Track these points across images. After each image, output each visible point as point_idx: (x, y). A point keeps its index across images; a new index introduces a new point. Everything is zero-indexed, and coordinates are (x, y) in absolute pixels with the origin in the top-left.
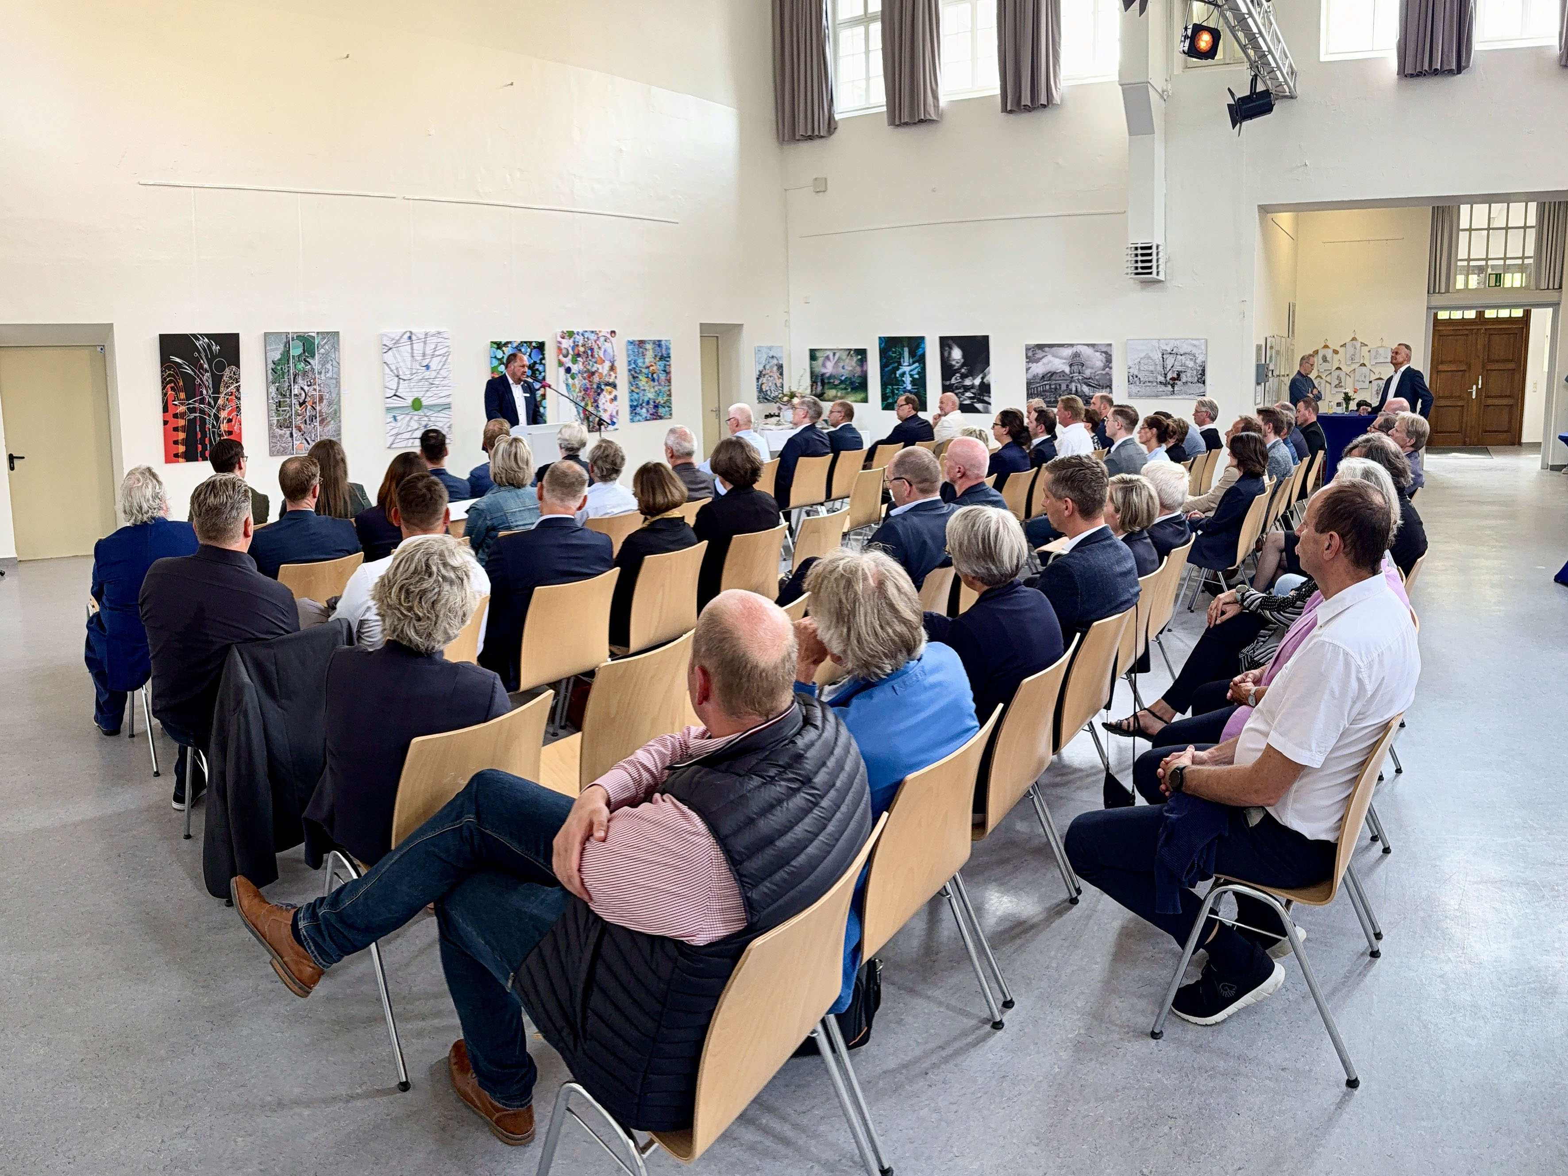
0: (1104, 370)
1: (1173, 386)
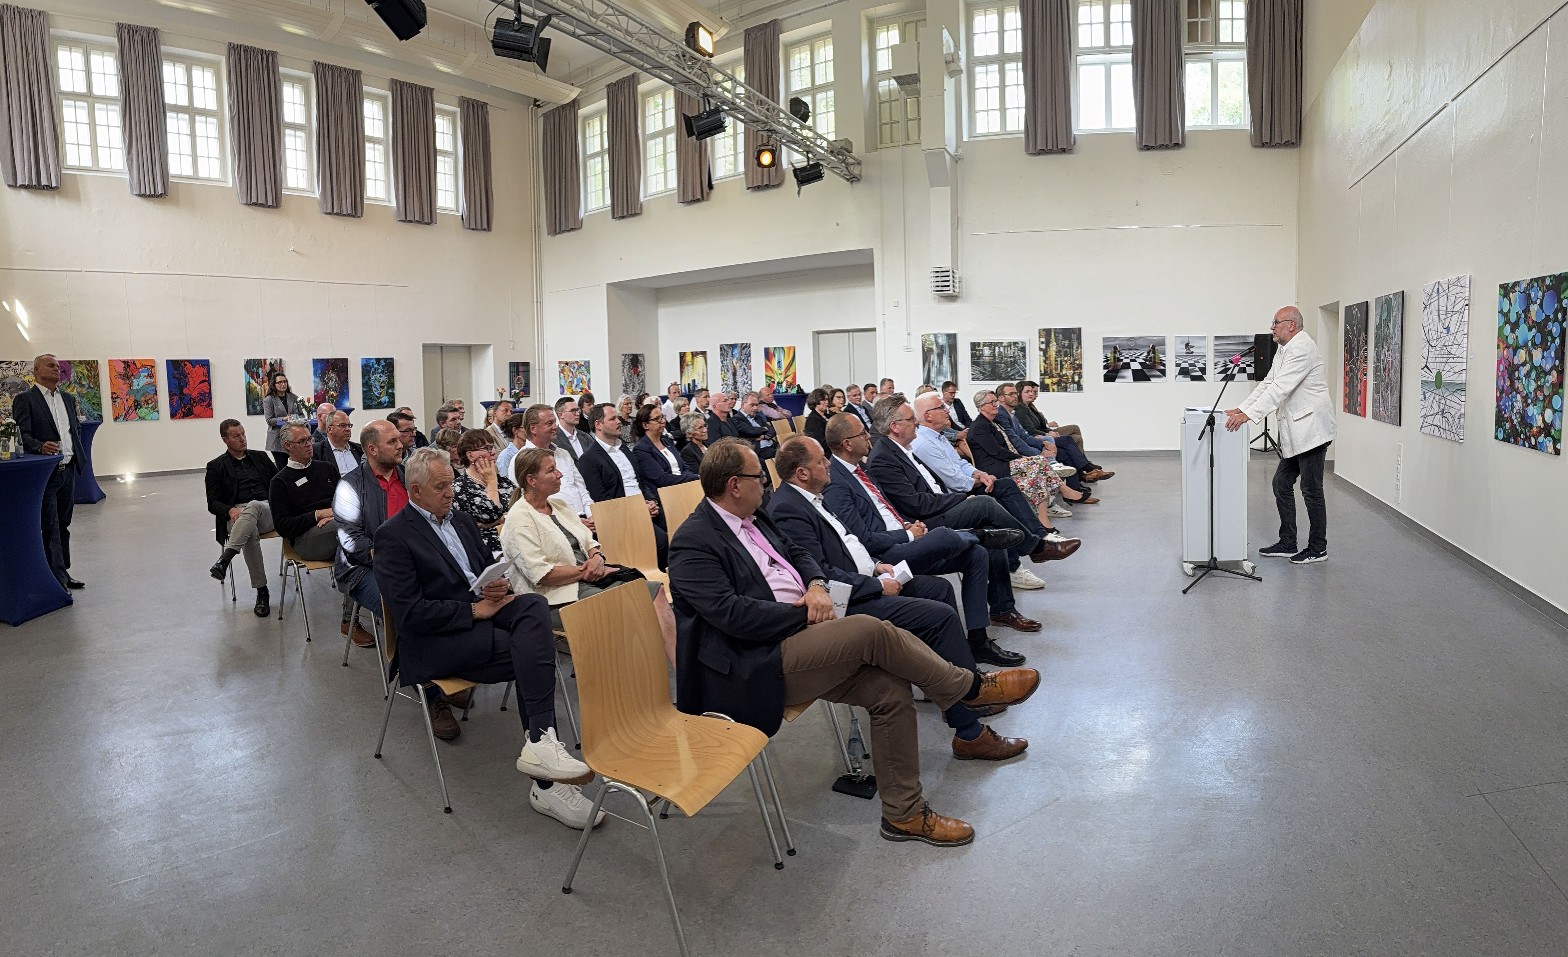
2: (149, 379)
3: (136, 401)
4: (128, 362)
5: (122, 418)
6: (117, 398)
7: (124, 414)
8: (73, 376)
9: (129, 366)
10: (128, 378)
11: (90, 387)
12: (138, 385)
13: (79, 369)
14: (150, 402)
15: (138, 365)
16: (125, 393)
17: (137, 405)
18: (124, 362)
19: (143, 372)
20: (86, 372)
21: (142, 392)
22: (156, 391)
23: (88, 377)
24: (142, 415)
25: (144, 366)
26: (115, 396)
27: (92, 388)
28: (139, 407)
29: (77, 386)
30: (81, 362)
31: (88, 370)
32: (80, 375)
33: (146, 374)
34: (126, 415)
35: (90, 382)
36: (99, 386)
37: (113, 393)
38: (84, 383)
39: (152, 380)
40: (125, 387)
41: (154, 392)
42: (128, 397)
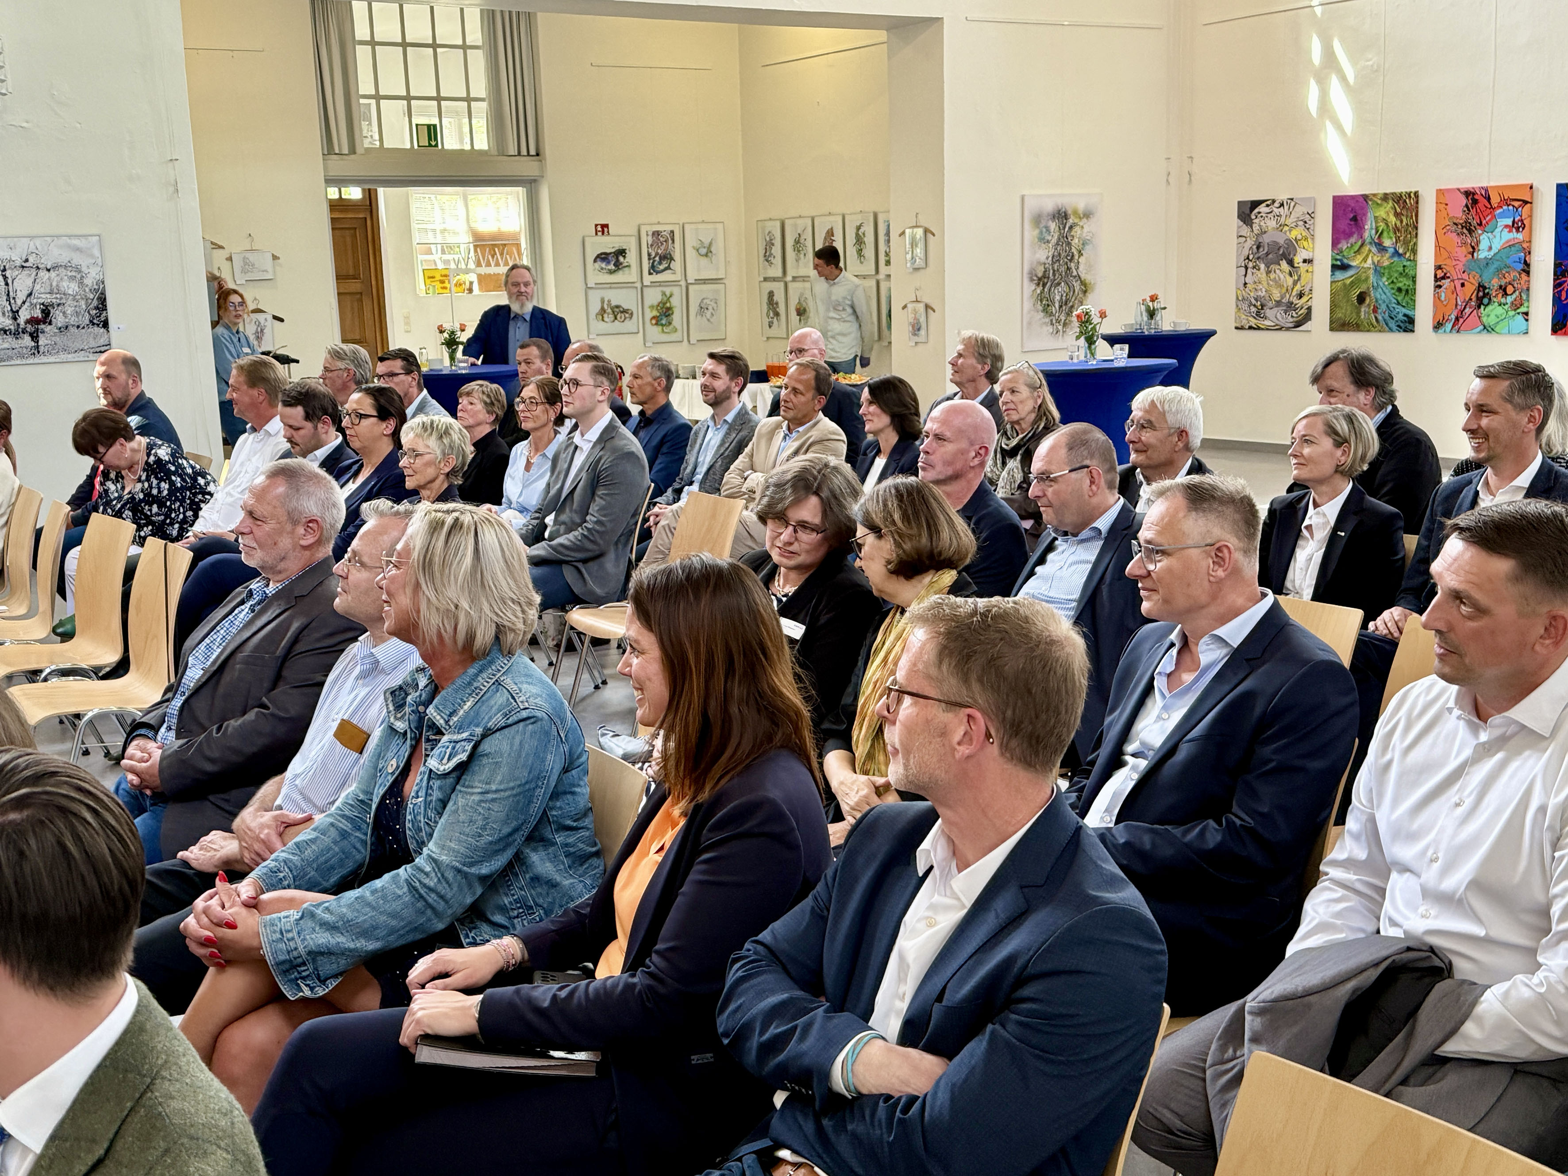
1: (34, 337)
2: (1514, 234)
3: (1481, 287)
4: (1474, 194)
5: (1449, 326)
6: (1443, 278)
7: (1453, 317)
8: (1369, 227)
9: (1475, 202)
10: (1470, 231)
11: (1396, 253)
12: (1490, 248)
13: (1381, 213)
14: (1510, 289)
15: (1495, 200)
16: (1460, 267)
17: (1482, 297)
18: (1468, 194)
19: (1502, 216)
20: (1393, 219)
21: (1496, 264)
22: (1527, 264)
23: (1396, 229)
24: (1490, 320)
25: (1506, 202)
26: (1440, 274)
27: (1400, 255)
28: (1486, 301)
29: (1374, 249)
30: (1385, 197)
31: (1397, 215)
32: (1382, 226)
33: (1509, 222)
34: (1457, 319)
35: (1398, 240)
36: (1414, 252)
37: (1438, 267)
38: (1387, 243)
39: (1520, 236)
40: (1462, 252)
41: (1521, 266)
42: (1465, 276)
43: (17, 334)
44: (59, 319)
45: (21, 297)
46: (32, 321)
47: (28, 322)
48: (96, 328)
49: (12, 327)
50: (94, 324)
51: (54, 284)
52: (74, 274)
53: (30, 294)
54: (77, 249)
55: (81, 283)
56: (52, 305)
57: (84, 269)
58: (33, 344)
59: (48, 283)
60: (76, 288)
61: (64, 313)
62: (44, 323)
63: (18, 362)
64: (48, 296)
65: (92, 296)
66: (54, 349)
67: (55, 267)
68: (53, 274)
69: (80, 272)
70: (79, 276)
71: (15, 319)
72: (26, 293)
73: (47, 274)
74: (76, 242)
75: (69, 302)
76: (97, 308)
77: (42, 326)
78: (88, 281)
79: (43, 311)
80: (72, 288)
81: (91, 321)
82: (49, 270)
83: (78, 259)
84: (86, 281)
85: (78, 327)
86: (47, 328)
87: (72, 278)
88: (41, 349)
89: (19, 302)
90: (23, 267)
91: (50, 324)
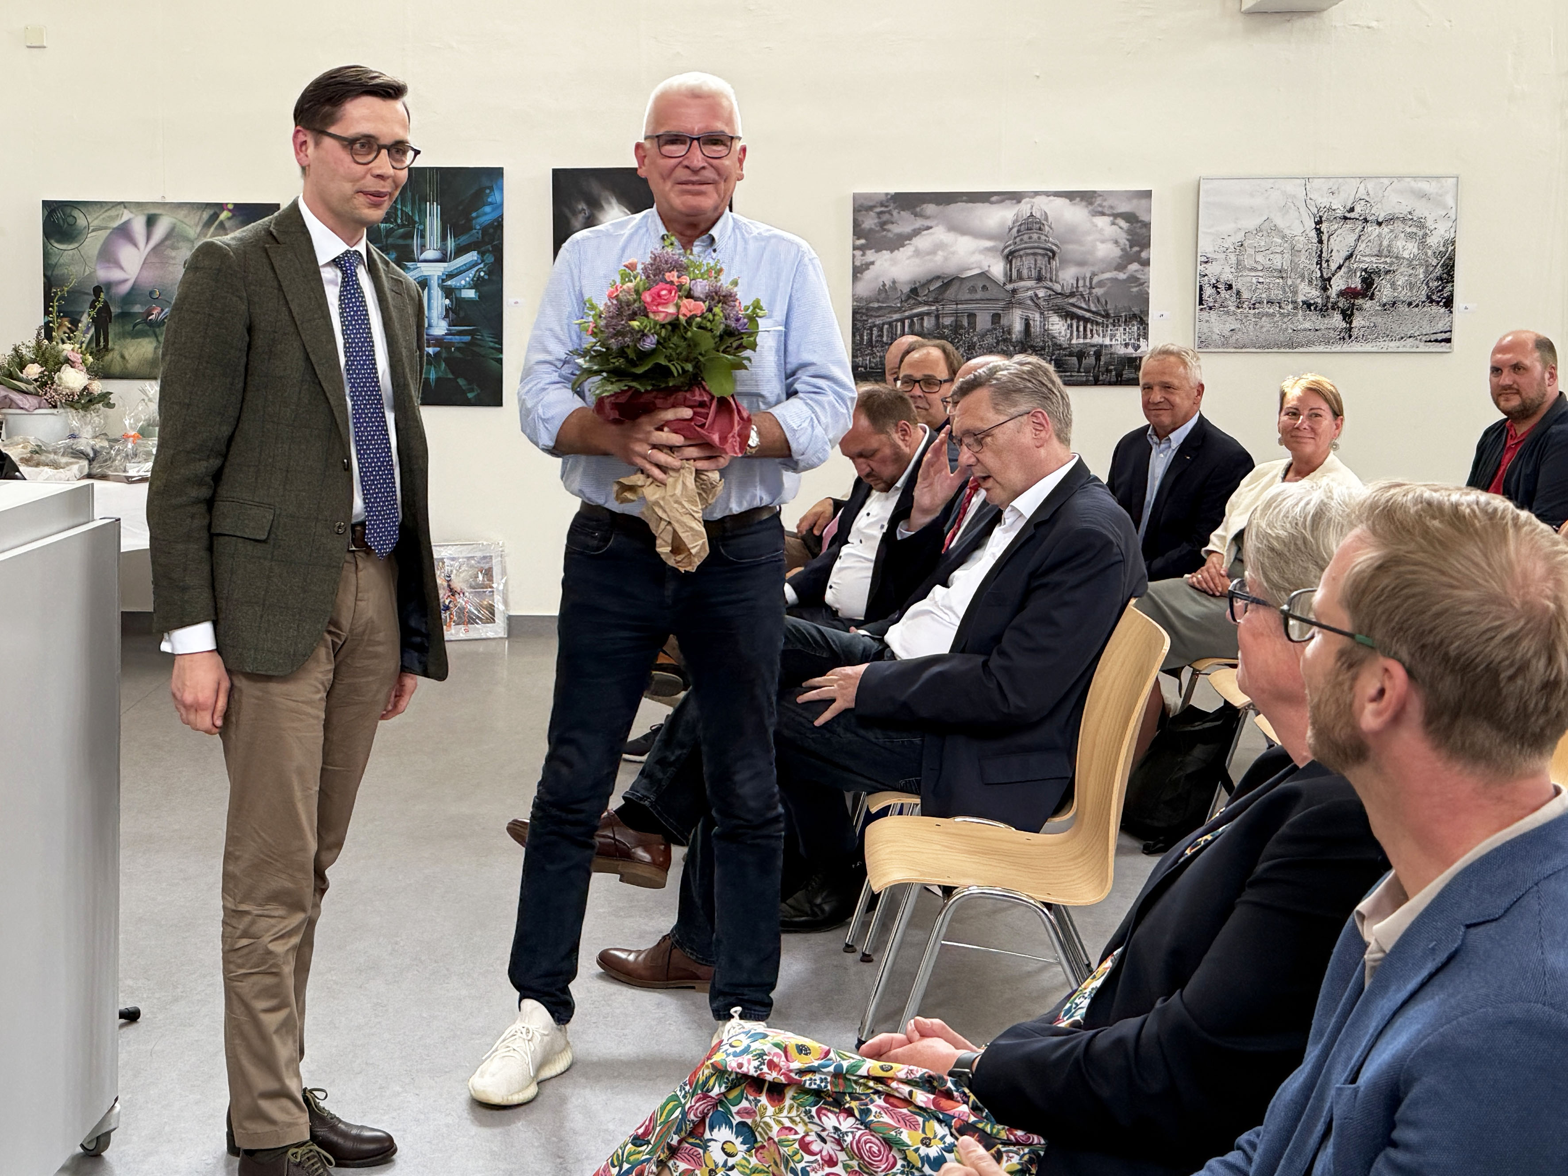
0: (1121, 267)
43: (1324, 310)
44: (1385, 291)
45: (1337, 259)
46: (1349, 293)
47: (1341, 294)
48: (1434, 307)
49: (1319, 301)
50: (1432, 301)
51: (1385, 243)
52: (1414, 230)
53: (1351, 256)
54: (1424, 196)
55: (1422, 242)
56: (1378, 272)
57: (1430, 224)
58: (1344, 325)
59: (1377, 243)
60: (1415, 251)
61: (1393, 284)
62: (1364, 296)
63: (1321, 348)
64: (1374, 259)
65: (1434, 263)
66: (1373, 333)
67: (1391, 220)
68: (1385, 229)
69: (1422, 226)
70: (1421, 233)
71: (1325, 289)
72: (1344, 253)
73: (1377, 230)
74: (1424, 186)
75: (1402, 269)
76: (1440, 279)
77: (1359, 301)
78: (1434, 241)
79: (1364, 280)
80: (1408, 249)
81: (1428, 297)
82: (1380, 224)
83: (1422, 210)
84: (1429, 240)
85: (1410, 304)
86: (1367, 304)
87: (1411, 236)
88: (1355, 332)
89: (1334, 266)
90: (1345, 218)
91: (1372, 298)
